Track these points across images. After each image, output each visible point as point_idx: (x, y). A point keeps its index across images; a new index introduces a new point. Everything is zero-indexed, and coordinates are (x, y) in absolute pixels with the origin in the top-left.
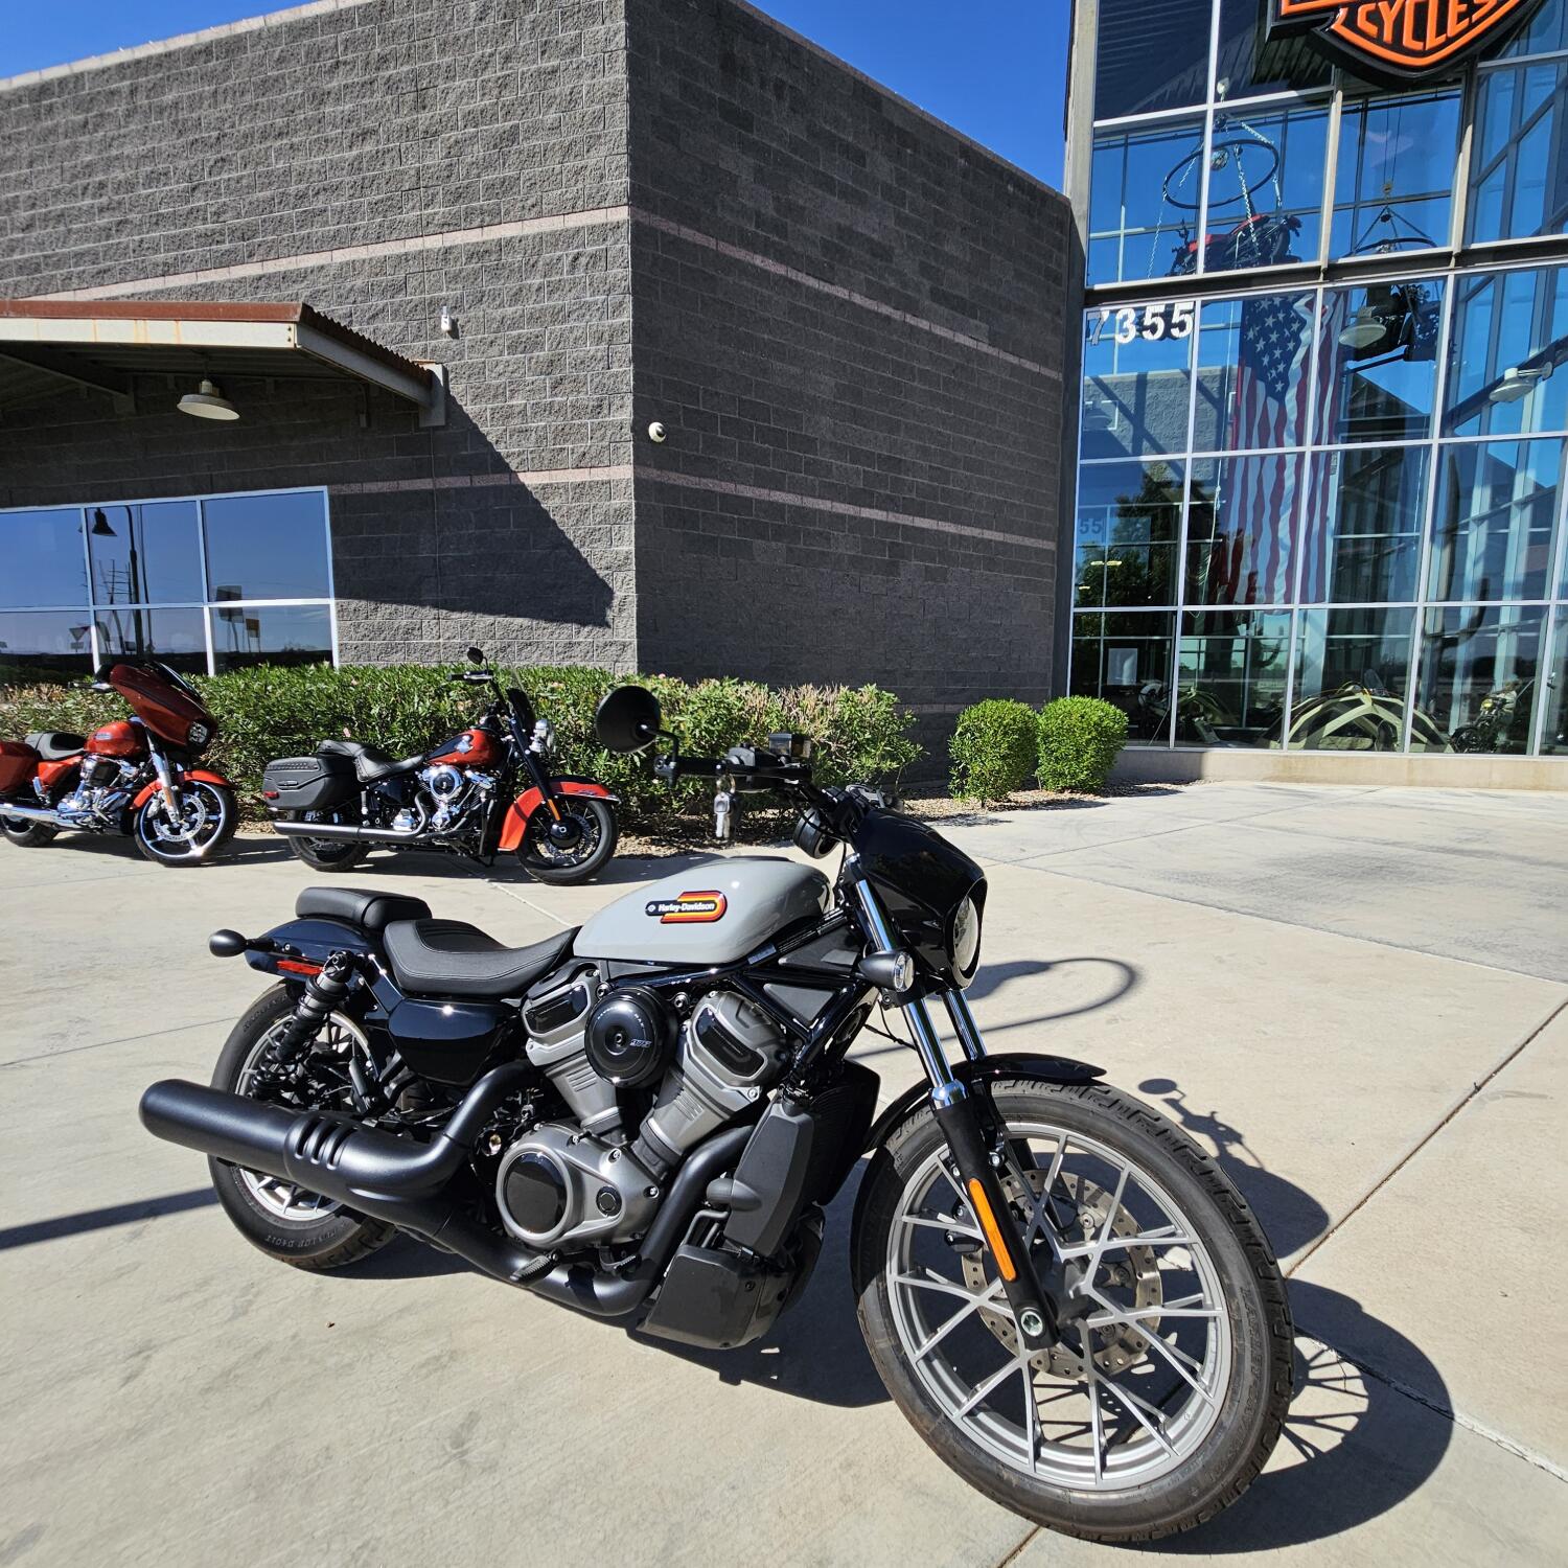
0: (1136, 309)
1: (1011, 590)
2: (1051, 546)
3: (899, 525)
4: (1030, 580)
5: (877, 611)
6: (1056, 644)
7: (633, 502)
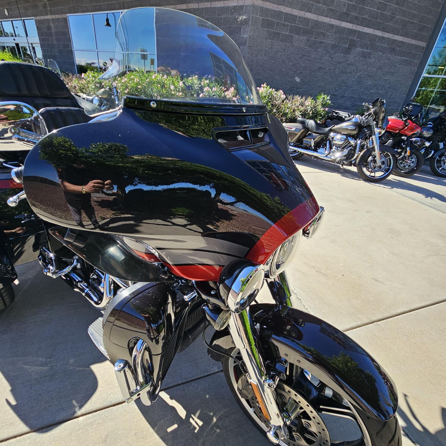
1: (398, 64)
2: (423, 44)
3: (357, 31)
4: (407, 60)
5: (337, 70)
6: (410, 90)
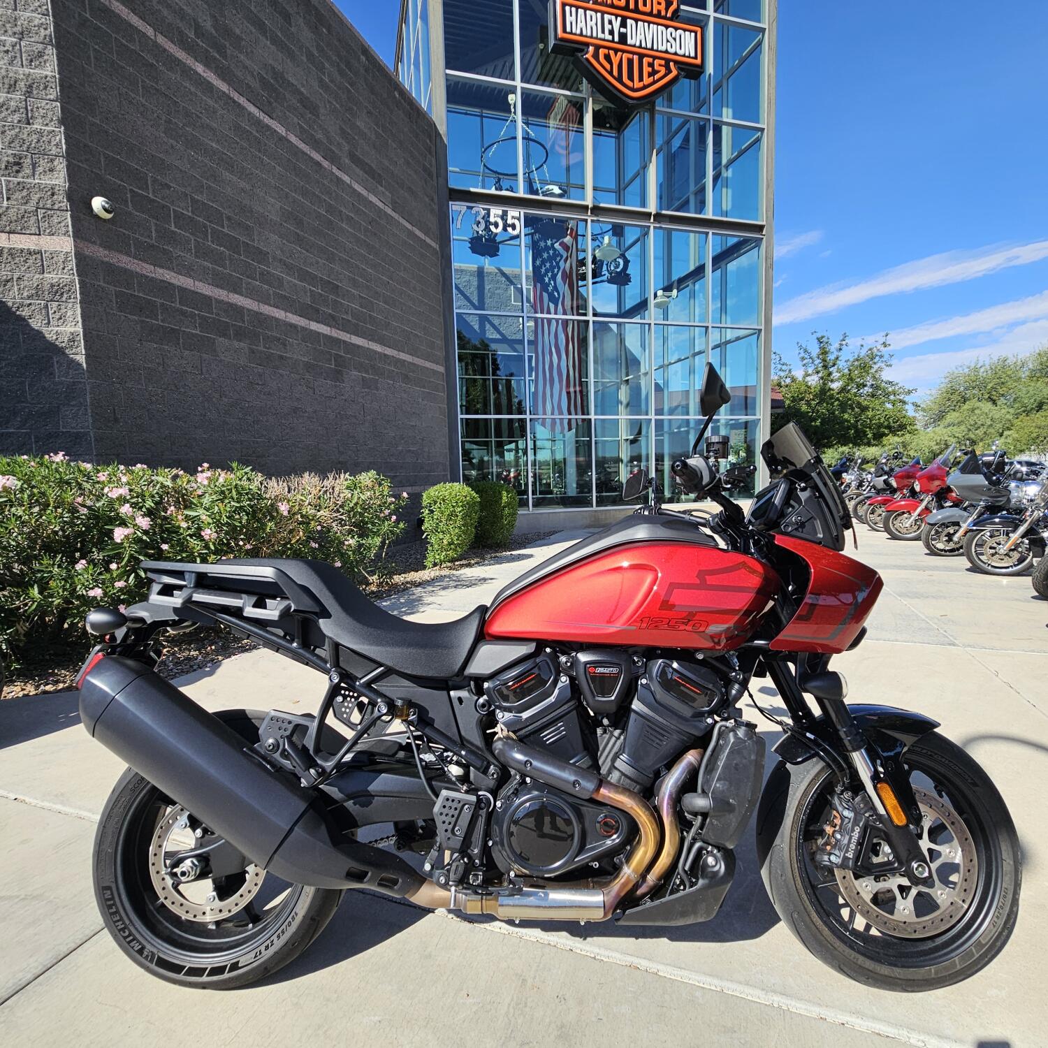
0: (484, 209)
1: (420, 400)
2: (441, 369)
3: (340, 340)
4: (431, 393)
5: (329, 411)
7: (77, 278)
